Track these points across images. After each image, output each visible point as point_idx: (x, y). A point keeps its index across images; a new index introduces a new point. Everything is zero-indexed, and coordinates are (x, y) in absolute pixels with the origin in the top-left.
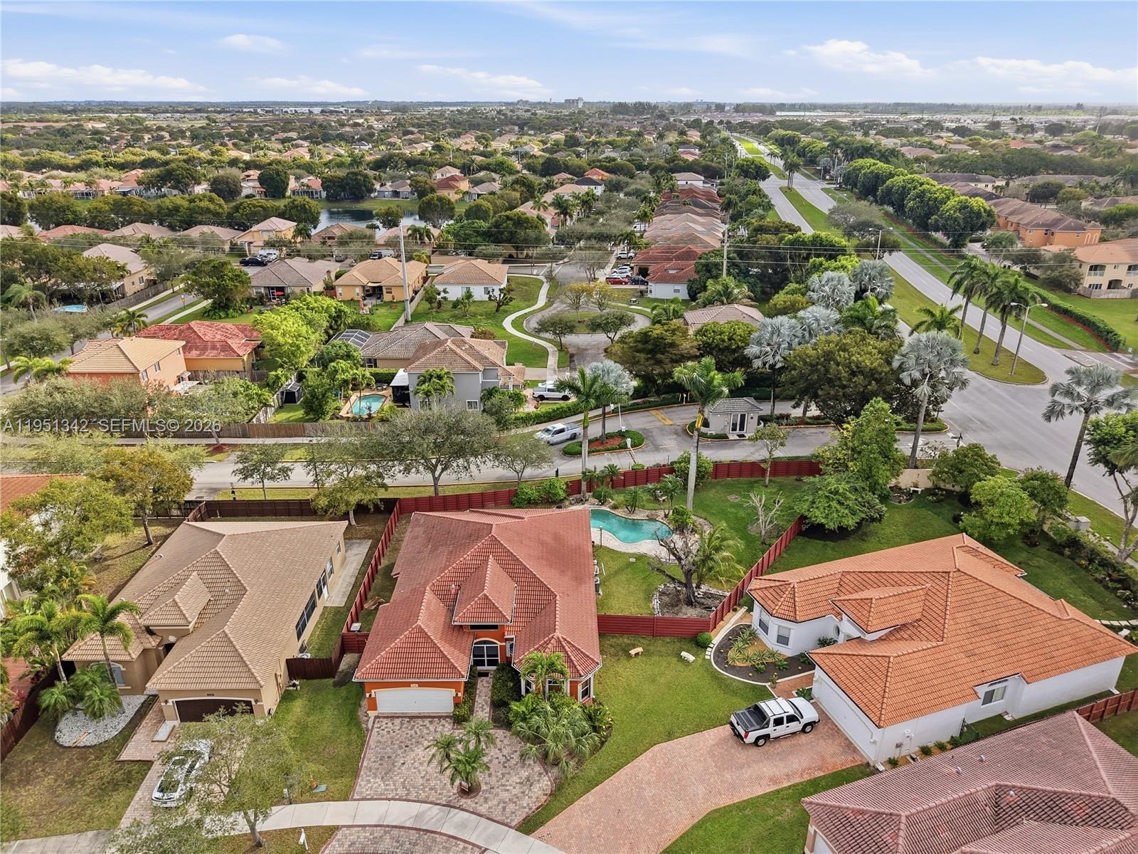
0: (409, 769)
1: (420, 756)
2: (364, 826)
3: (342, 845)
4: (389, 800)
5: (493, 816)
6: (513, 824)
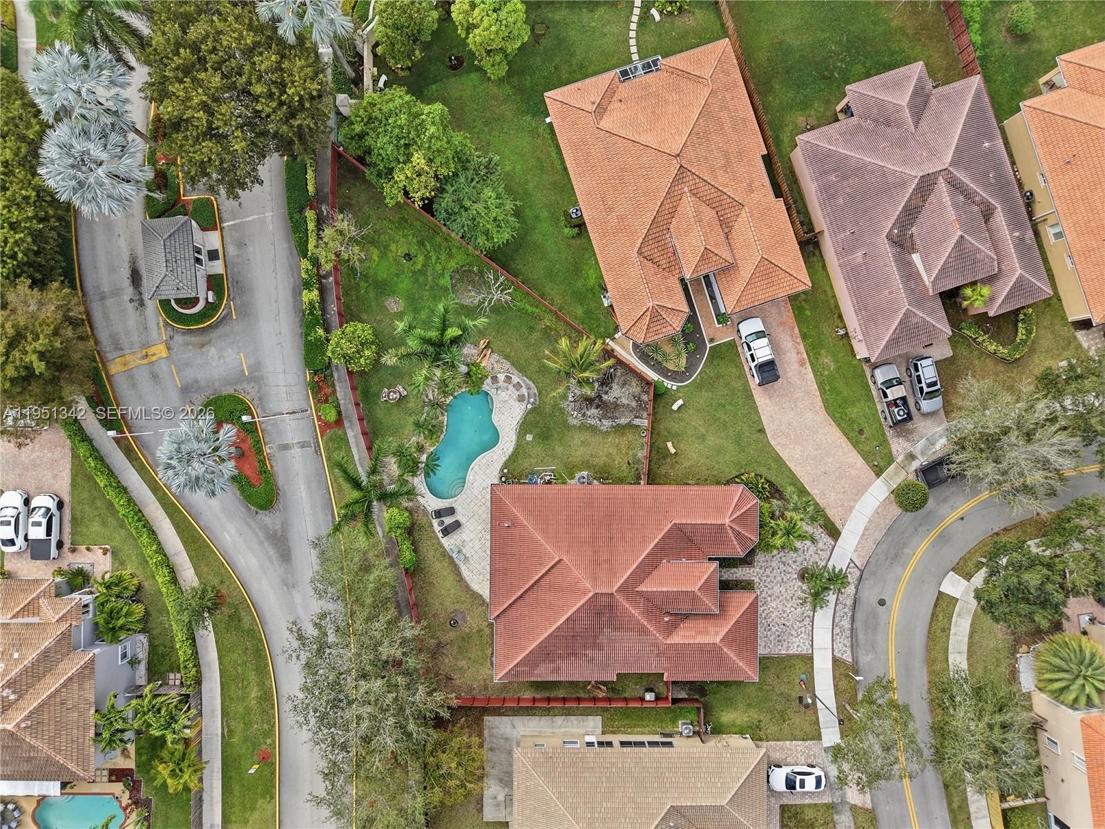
0: (788, 620)
1: (778, 614)
2: (833, 641)
3: (845, 652)
4: (813, 628)
5: (827, 557)
6: (833, 543)
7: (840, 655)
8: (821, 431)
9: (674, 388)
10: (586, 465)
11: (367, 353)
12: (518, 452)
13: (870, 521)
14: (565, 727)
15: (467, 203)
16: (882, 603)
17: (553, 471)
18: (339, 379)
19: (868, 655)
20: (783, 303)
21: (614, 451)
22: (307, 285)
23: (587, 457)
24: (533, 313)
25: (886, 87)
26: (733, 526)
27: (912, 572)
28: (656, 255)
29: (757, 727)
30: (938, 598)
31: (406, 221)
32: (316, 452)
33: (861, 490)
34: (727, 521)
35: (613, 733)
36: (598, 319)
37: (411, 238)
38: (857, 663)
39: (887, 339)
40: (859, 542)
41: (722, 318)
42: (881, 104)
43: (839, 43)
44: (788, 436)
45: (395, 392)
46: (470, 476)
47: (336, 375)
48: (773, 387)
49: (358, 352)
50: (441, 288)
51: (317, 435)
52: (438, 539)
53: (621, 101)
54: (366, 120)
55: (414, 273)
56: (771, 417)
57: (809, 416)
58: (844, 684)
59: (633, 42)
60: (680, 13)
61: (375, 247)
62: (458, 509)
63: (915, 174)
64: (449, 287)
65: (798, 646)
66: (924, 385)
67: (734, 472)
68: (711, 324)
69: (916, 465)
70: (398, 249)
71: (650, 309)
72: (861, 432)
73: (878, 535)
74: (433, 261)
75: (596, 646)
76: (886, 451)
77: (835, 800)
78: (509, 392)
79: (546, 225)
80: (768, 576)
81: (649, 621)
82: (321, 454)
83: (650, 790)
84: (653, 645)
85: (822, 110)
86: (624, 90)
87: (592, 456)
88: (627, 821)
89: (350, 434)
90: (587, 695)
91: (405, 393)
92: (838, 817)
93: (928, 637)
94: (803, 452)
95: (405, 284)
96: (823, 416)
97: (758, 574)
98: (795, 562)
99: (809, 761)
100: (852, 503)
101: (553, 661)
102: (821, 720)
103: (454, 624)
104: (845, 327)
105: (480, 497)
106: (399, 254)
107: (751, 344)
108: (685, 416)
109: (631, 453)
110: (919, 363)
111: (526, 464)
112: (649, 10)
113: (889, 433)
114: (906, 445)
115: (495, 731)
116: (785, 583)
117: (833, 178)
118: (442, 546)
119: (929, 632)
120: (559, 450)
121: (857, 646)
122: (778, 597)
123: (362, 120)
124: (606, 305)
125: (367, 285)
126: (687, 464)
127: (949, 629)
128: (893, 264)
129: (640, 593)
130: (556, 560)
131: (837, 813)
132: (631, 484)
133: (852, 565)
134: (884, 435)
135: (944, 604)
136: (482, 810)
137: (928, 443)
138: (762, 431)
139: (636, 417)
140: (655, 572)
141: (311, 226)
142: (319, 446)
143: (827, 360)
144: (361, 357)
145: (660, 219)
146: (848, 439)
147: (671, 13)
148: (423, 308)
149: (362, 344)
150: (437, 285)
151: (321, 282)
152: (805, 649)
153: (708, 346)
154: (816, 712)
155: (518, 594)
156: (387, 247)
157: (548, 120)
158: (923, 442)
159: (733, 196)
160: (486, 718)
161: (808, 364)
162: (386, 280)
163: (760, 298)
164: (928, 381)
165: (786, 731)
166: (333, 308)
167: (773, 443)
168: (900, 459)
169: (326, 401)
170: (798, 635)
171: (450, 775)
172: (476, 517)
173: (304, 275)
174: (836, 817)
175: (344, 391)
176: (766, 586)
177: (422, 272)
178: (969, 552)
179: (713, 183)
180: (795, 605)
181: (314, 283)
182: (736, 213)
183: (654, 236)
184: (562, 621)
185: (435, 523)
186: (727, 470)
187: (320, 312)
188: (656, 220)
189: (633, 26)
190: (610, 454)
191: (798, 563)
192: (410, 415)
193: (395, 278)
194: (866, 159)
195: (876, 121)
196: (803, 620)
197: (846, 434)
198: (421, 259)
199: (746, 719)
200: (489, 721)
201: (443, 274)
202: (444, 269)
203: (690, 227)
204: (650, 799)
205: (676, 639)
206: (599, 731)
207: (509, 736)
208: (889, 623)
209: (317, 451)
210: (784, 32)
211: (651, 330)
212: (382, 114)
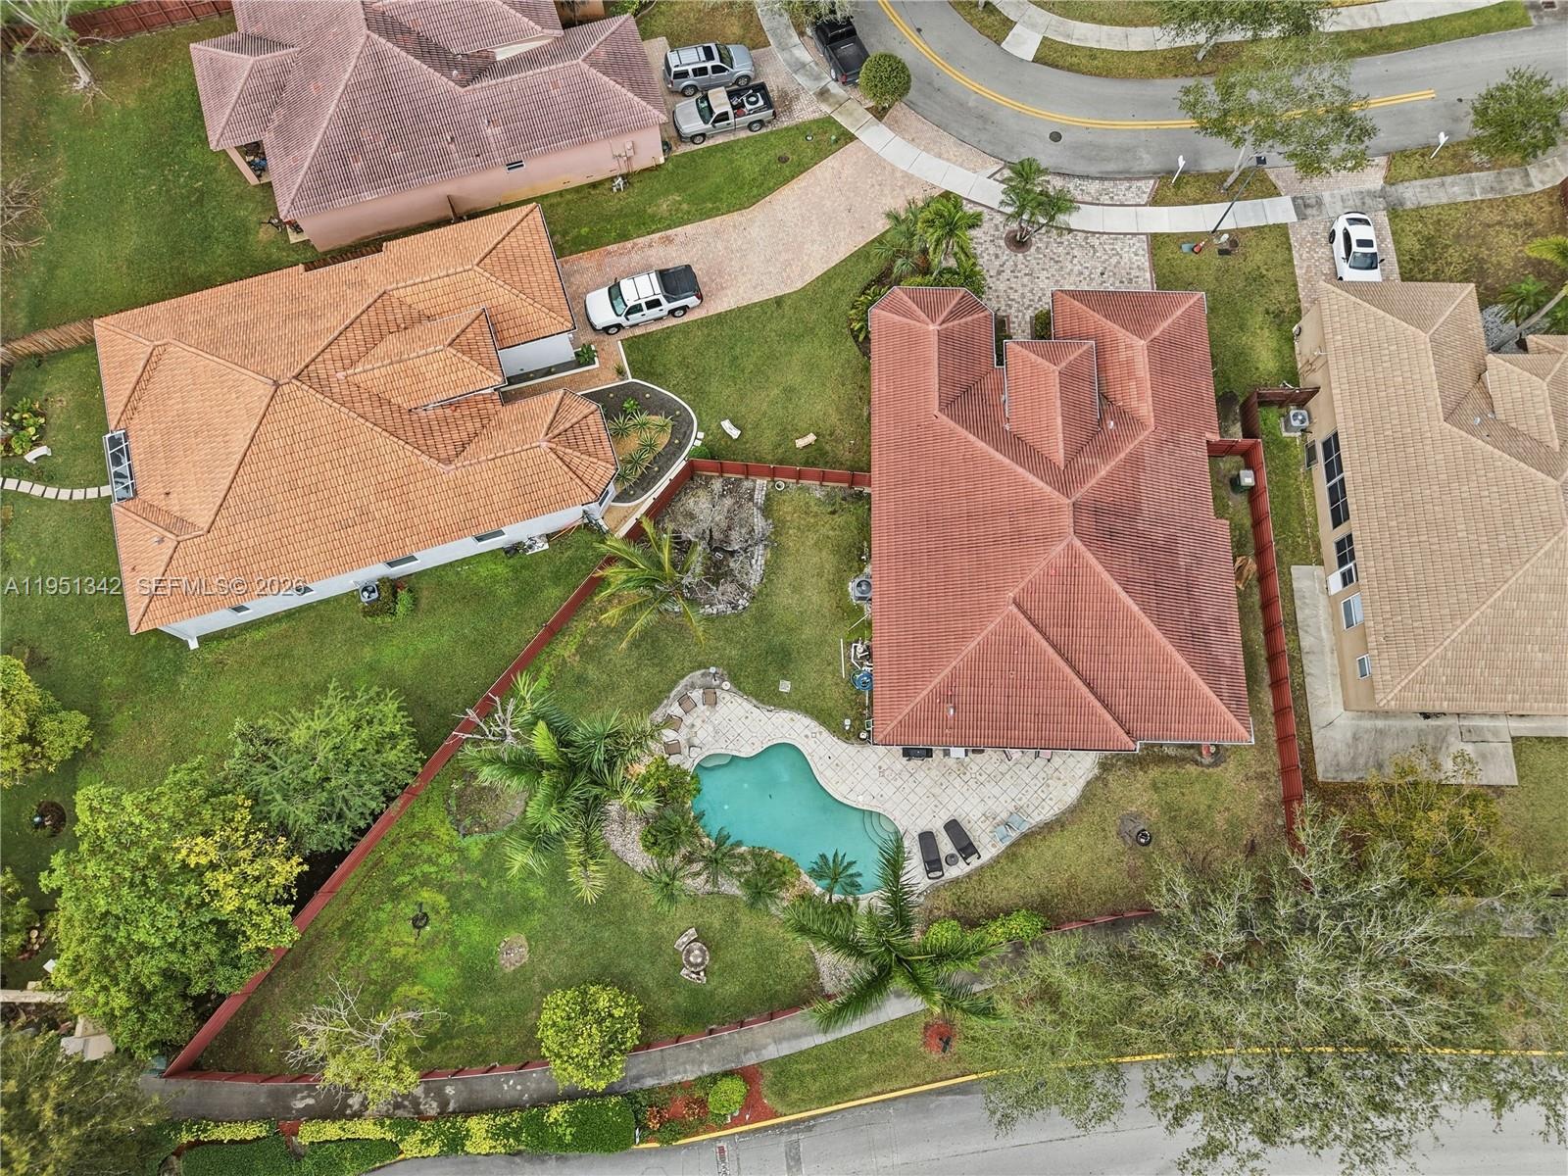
0: (1095, 268)
2: (1123, 205)
4: (1105, 233)
7: (1145, 196)
8: (780, 215)
9: (701, 435)
10: (838, 585)
11: (603, 1003)
12: (814, 707)
13: (927, 150)
14: (1319, 629)
15: (312, 774)
16: (1056, 137)
17: (848, 645)
18: (658, 1074)
19: (1141, 158)
20: (566, 266)
21: (812, 538)
22: (455, 1144)
23: (822, 583)
24: (550, 676)
25: (221, 92)
26: (942, 318)
27: (1006, 96)
28: (456, 436)
29: (1277, 316)
30: (1045, 64)
31: (348, 924)
32: (810, 1129)
33: (875, 162)
34: (933, 327)
35: (1318, 546)
36: (572, 561)
37: (383, 916)
38: (1155, 173)
39: (630, 95)
40: (961, 166)
41: (584, 357)
42: (247, 98)
43: (148, 179)
44: (788, 264)
45: (689, 952)
46: (861, 802)
47: (649, 1082)
48: (705, 284)
49: (600, 1022)
50: (487, 855)
51: (772, 1127)
52: (982, 867)
53: (167, 494)
54: (106, 981)
55: (454, 909)
56: (755, 288)
57: (755, 231)
58: (1191, 191)
59: (78, 495)
60: (43, 415)
61: (393, 989)
62: (923, 825)
63: (364, 38)
64: (486, 838)
65: (1136, 255)
66: (709, 65)
67: (848, 344)
68: (592, 375)
69: (836, 89)
70: (402, 941)
71: (554, 446)
72: (783, 160)
73: (949, 142)
74: (433, 869)
75: (1170, 546)
76: (814, 127)
77: (1381, 206)
78: (698, 723)
79: (388, 651)
80: (1023, 296)
81: (1117, 450)
82: (814, 1118)
83: (1421, 459)
84: (1159, 448)
85: (252, 206)
86: (151, 492)
87: (820, 575)
88: (1486, 493)
89: (772, 1052)
90: (1256, 590)
91: (692, 931)
92: (1408, 203)
93: (1106, 76)
94: (813, 242)
95: (473, 930)
96: (756, 212)
97: (1019, 311)
98: (997, 256)
99: (1324, 241)
100: (898, 175)
101: (1206, 629)
102: (1253, 224)
103: (1144, 839)
104: (612, 179)
105: (899, 782)
106: (412, 940)
107: (630, 304)
108: (752, 418)
109: (815, 509)
110: (674, 70)
111: (834, 695)
112: (27, 465)
113: (785, 122)
114: (804, 100)
115: (1344, 760)
116: (1032, 270)
117: (358, 167)
118: (996, 860)
119: (1099, 75)
120: (808, 633)
121: (1128, 172)
122: (1057, 281)
123: (105, 988)
124: (546, 546)
125: (468, 1012)
126: (834, 419)
127: (1091, 49)
128: (508, 78)
129: (1069, 462)
130: (1015, 610)
131: (1402, 204)
132: (870, 509)
133: (997, 176)
134: (787, 129)
135: (1051, 56)
136: (1499, 787)
137: (802, 71)
138: (779, 301)
139: (751, 499)
140: (1029, 439)
141: (331, 1131)
142: (797, 1122)
143: (664, 206)
144: (611, 1015)
145: (390, 423)
146: (793, 178)
147: (40, 429)
148: (525, 892)
149: (584, 1012)
150: (480, 863)
151: (454, 1112)
152: (1141, 246)
153: (631, 380)
154: (1243, 231)
155: (1085, 690)
156: (395, 965)
157: (194, 645)
158: (800, 79)
159: (365, 306)
160: (1320, 779)
161: (669, 232)
162: (462, 969)
163: (548, 278)
164: (703, 58)
165: (1280, 273)
166: (511, 1085)
167: (799, 285)
168: (826, 109)
169: (702, 1103)
170: (1118, 254)
171: (1454, 826)
172: (937, 790)
173: (434, 1150)
174: (1409, 205)
175: (684, 1063)
176: (1040, 299)
177: (453, 892)
178: (971, 23)
179: (336, 333)
180: (1069, 257)
181: (453, 1126)
182: (396, 304)
183: (420, 436)
184: (1129, 602)
185: (952, 872)
186: (844, 356)
187: (516, 1114)
188: (389, 429)
189: (51, 493)
190: (816, 544)
191: (999, 252)
192: (737, 923)
193: (461, 949)
194: (330, 112)
195: (274, 106)
196: (1093, 247)
197: (786, 181)
198: (426, 895)
199: (1266, 333)
200: (1326, 771)
201: (461, 850)
202: (451, 849)
203: (409, 372)
204: (1438, 457)
205: (1145, 409)
206: (1318, 570)
207: (1349, 735)
208: (1087, 128)
209: (806, 1126)
210: (112, 258)
211: (592, 450)
212: (90, 935)
